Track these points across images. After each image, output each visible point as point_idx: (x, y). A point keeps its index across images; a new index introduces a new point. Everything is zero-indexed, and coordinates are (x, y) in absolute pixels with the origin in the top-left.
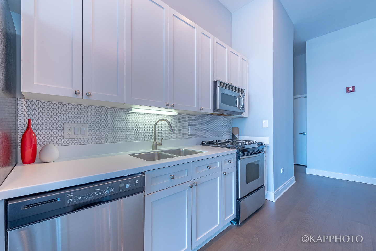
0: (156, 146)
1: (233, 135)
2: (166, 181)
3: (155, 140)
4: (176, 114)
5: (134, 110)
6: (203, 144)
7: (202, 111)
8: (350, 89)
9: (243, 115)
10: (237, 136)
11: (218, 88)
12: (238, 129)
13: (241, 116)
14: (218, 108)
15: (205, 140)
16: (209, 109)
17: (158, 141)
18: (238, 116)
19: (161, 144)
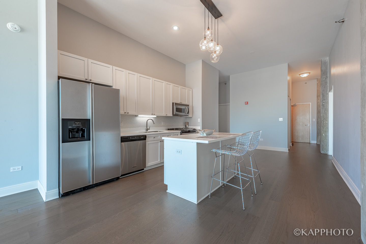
0: (147, 130)
1: (186, 126)
2: (152, 139)
3: (147, 127)
4: (156, 117)
5: (139, 116)
6: (168, 129)
7: (167, 116)
8: (246, 103)
9: (189, 116)
10: (187, 126)
11: (174, 106)
12: (188, 123)
13: (188, 117)
14: (174, 114)
15: (169, 128)
16: (170, 114)
17: (148, 128)
18: (187, 117)
19: (149, 129)
